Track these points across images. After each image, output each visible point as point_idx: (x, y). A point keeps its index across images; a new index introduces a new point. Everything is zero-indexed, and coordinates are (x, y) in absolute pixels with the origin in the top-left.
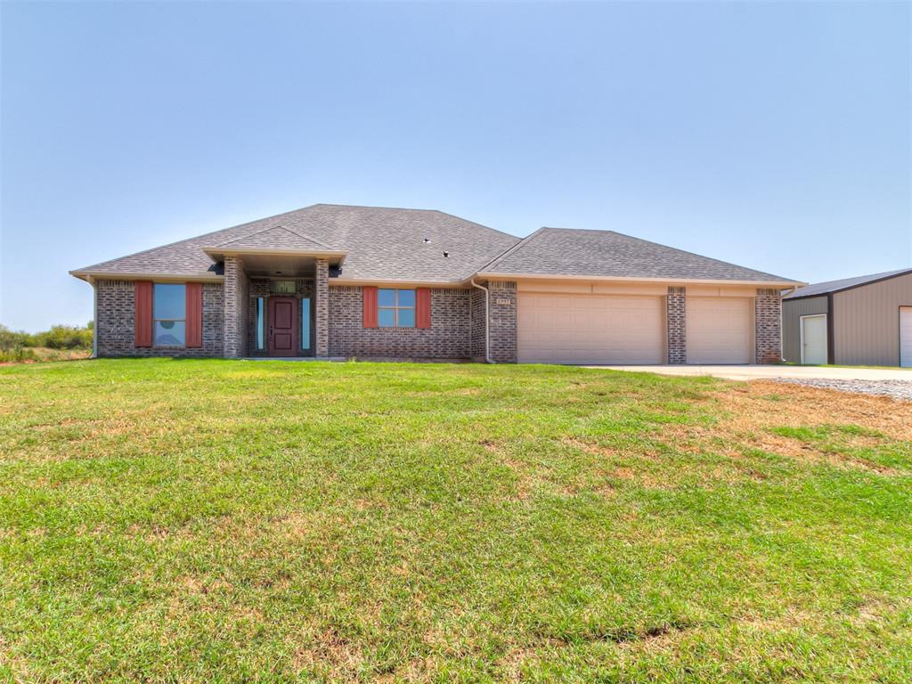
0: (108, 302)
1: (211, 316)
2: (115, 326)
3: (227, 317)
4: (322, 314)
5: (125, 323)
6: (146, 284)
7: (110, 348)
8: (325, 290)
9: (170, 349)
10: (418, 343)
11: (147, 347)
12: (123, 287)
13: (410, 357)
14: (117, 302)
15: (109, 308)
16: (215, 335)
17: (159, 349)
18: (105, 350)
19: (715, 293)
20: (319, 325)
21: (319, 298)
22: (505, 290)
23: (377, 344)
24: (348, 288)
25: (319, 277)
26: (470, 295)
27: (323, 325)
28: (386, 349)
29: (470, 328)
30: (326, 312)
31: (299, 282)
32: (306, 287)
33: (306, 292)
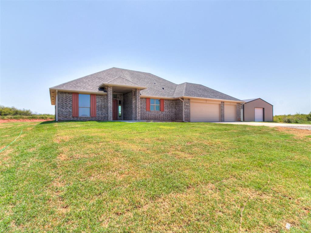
0: (61, 100)
1: (99, 106)
2: (64, 109)
3: (109, 107)
4: (138, 106)
5: (68, 108)
6: (76, 94)
7: (63, 117)
8: (139, 99)
9: (85, 117)
10: (161, 116)
11: (76, 117)
12: (67, 95)
13: (159, 120)
14: (66, 100)
15: (62, 102)
17: (81, 118)
18: (61, 118)
19: (229, 104)
20: (137, 110)
21: (137, 101)
22: (187, 101)
23: (150, 116)
24: (142, 98)
25: (137, 95)
26: (174, 102)
27: (138, 110)
28: (152, 117)
29: (174, 111)
30: (139, 106)
31: (118, 95)
32: (120, 96)
33: (120, 98)
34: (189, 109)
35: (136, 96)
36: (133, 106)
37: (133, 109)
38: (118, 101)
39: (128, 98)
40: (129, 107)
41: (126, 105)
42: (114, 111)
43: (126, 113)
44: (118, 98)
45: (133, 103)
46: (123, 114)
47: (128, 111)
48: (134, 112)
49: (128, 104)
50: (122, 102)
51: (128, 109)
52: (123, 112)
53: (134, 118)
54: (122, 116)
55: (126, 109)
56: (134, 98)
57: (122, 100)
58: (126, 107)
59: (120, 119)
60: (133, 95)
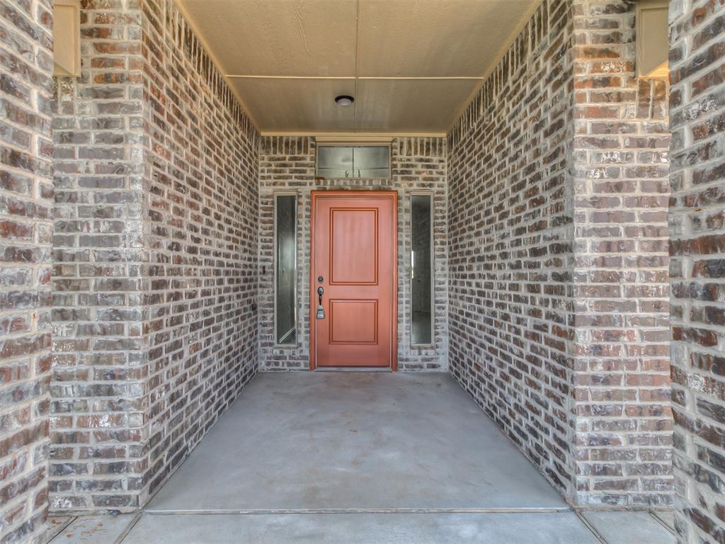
31: (401, 147)
32: (421, 160)
33: (421, 177)
36: (588, 250)
37: (587, 304)
38: (407, 204)
40: (504, 256)
41: (475, 239)
42: (373, 292)
43: (468, 315)
44: (402, 172)
45: (589, 193)
46: (450, 315)
47: (499, 311)
48: (598, 350)
49: (490, 222)
50: (439, 213)
51: (489, 286)
52: (451, 303)
53: (593, 480)
54: (439, 340)
55: (472, 276)
56: (596, 97)
57: (435, 189)
58: (473, 260)
59: (419, 362)
60: (588, 53)
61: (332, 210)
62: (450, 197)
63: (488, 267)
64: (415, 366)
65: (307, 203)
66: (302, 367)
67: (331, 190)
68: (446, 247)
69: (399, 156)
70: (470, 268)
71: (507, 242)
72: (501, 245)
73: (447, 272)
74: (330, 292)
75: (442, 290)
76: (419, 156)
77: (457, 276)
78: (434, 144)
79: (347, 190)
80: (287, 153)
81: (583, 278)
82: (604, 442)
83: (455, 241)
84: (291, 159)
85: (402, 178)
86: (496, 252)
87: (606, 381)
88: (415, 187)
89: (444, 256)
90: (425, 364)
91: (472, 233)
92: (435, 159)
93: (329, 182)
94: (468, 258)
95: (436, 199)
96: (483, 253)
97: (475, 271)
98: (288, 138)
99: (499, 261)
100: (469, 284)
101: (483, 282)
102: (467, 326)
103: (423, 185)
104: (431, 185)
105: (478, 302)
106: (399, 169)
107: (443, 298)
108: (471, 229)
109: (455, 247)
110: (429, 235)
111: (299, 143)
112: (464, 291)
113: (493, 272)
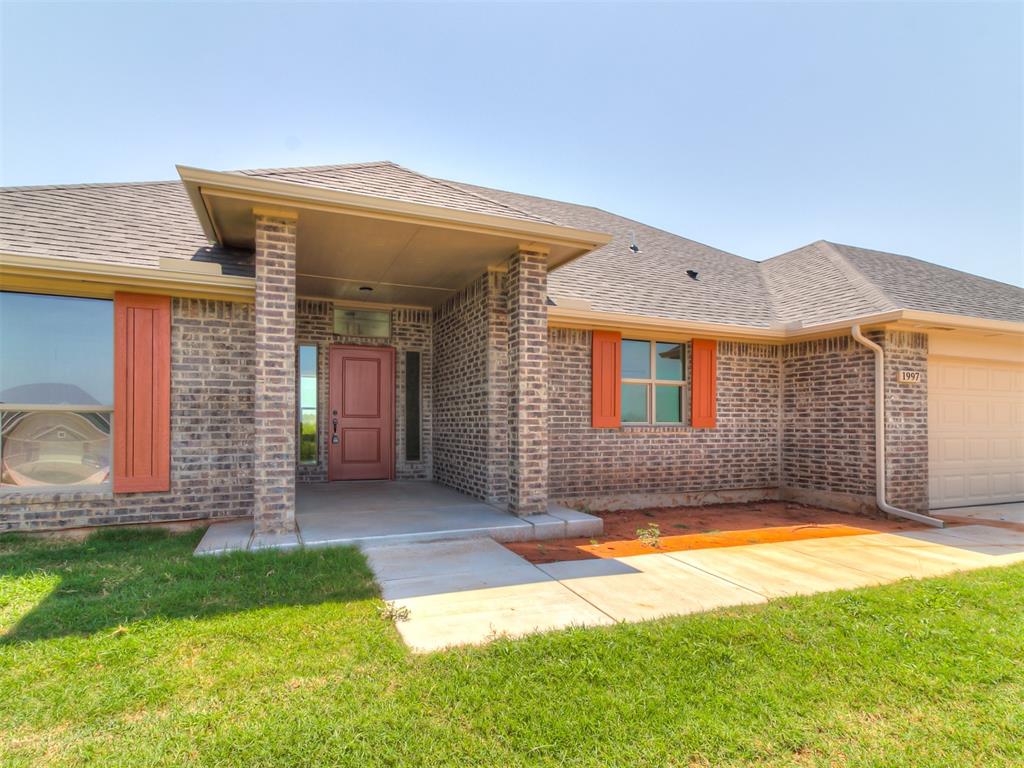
1: (201, 399)
8: (541, 336)
10: (692, 459)
16: (212, 455)
20: (525, 429)
21: (525, 357)
22: (910, 351)
23: (617, 465)
24: (559, 333)
25: (524, 301)
26: (780, 358)
27: (534, 430)
28: (635, 474)
29: (779, 427)
30: (542, 394)
31: (399, 315)
32: (414, 326)
33: (413, 338)
34: (922, 413)
35: (515, 314)
36: (494, 394)
37: (493, 418)
38: (403, 358)
39: (459, 333)
40: (465, 397)
41: (450, 386)
42: (376, 423)
43: (446, 435)
44: (400, 334)
45: (495, 370)
46: (434, 439)
47: (462, 428)
48: (498, 437)
49: (458, 376)
50: (426, 365)
51: (457, 415)
52: (434, 430)
53: (495, 492)
54: (426, 457)
55: (448, 410)
56: (497, 330)
57: (424, 347)
58: (448, 399)
59: (412, 474)
60: (495, 311)
61: (345, 359)
62: (434, 355)
63: (457, 403)
64: (408, 477)
65: (327, 353)
66: (322, 480)
67: (345, 344)
68: (431, 390)
69: (397, 322)
70: (447, 405)
71: (466, 389)
72: (463, 391)
73: (431, 408)
74: (343, 422)
75: (428, 421)
76: (412, 323)
77: (439, 411)
78: (423, 316)
79: (358, 345)
80: (310, 313)
81: (492, 407)
82: (500, 476)
83: (437, 386)
84: (313, 318)
85: (400, 339)
86: (461, 395)
87: (501, 450)
88: (408, 346)
89: (429, 397)
90: (416, 475)
91: (449, 382)
92: (423, 326)
93: (344, 338)
94: (446, 398)
95: (423, 355)
96: (454, 395)
97: (450, 407)
98: (311, 301)
99: (462, 399)
100: (446, 415)
101: (454, 413)
102: (445, 443)
103: (415, 344)
104: (421, 345)
105: (451, 425)
106: (398, 331)
107: (428, 427)
108: (448, 379)
109: (437, 390)
110: (418, 381)
111: (320, 307)
112: (443, 420)
113: (460, 406)
